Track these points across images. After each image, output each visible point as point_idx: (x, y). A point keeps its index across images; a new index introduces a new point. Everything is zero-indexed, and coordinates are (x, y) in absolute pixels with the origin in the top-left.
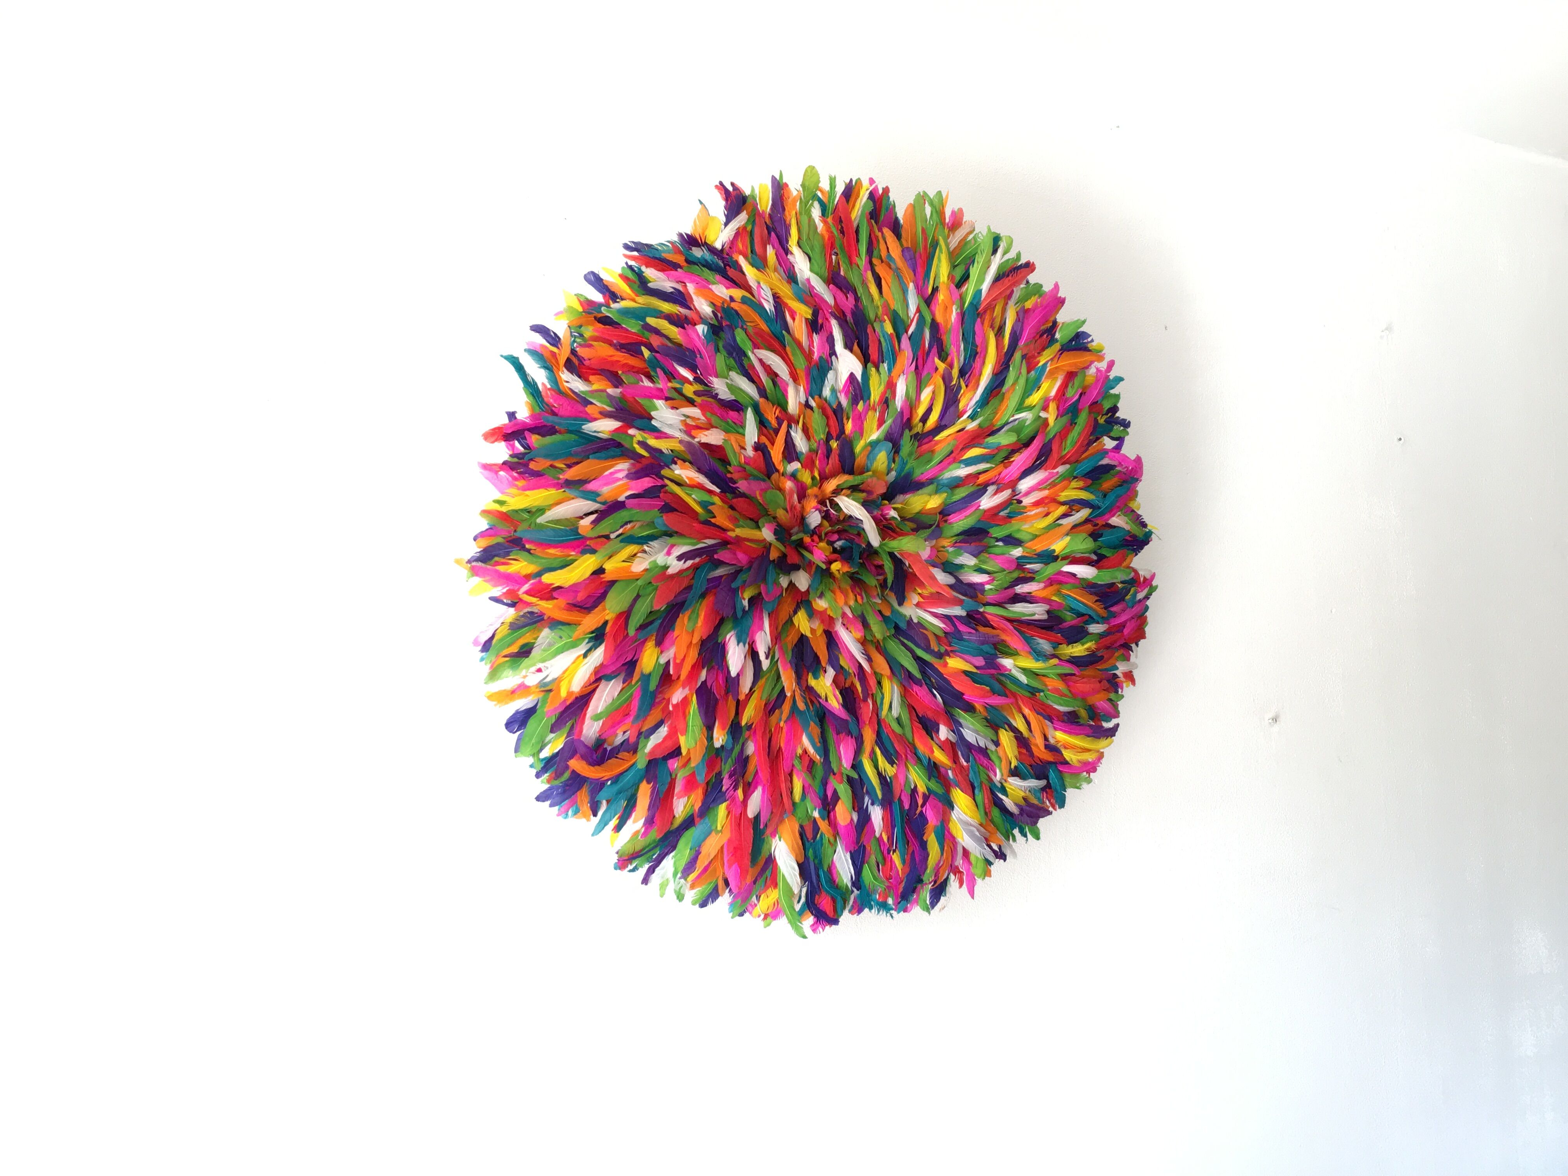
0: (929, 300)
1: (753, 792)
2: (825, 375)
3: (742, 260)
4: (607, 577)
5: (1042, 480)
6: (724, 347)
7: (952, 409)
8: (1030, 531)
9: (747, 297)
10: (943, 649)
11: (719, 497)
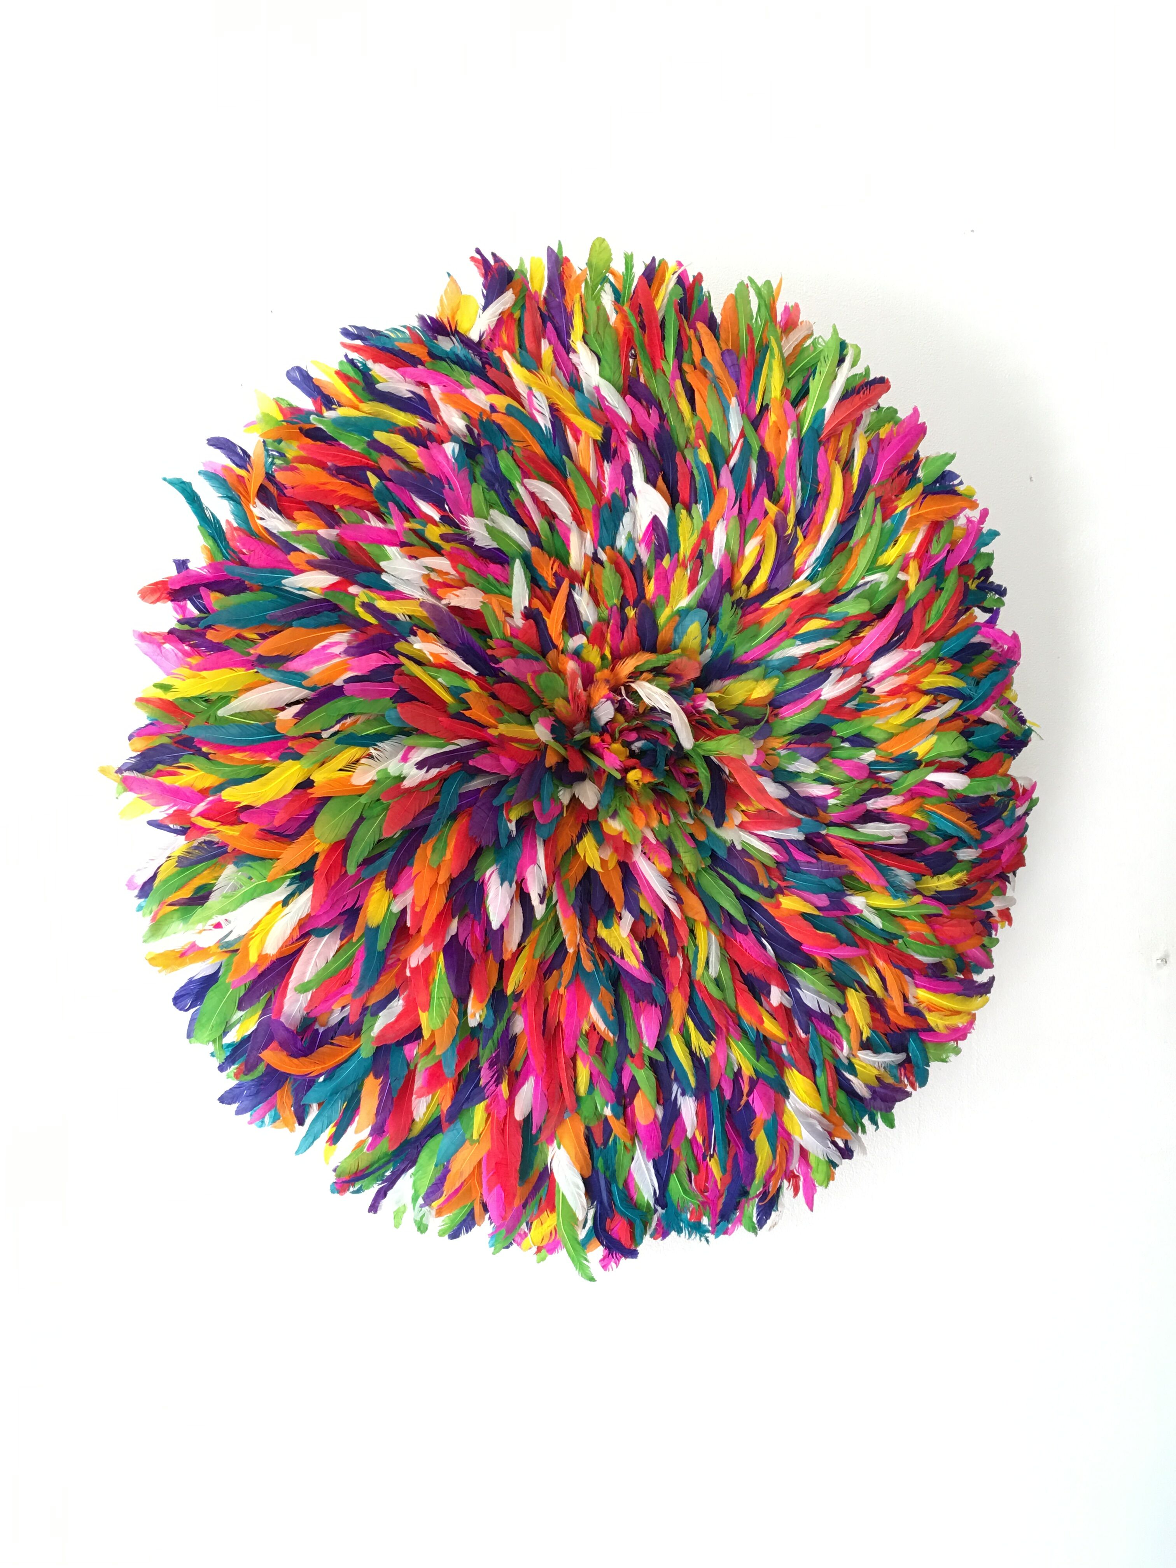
0: (757, 421)
1: (523, 1084)
2: (620, 519)
3: (506, 357)
4: (316, 792)
5: (900, 662)
6: (482, 475)
7: (785, 568)
8: (884, 727)
9: (513, 407)
10: (774, 884)
11: (476, 682)
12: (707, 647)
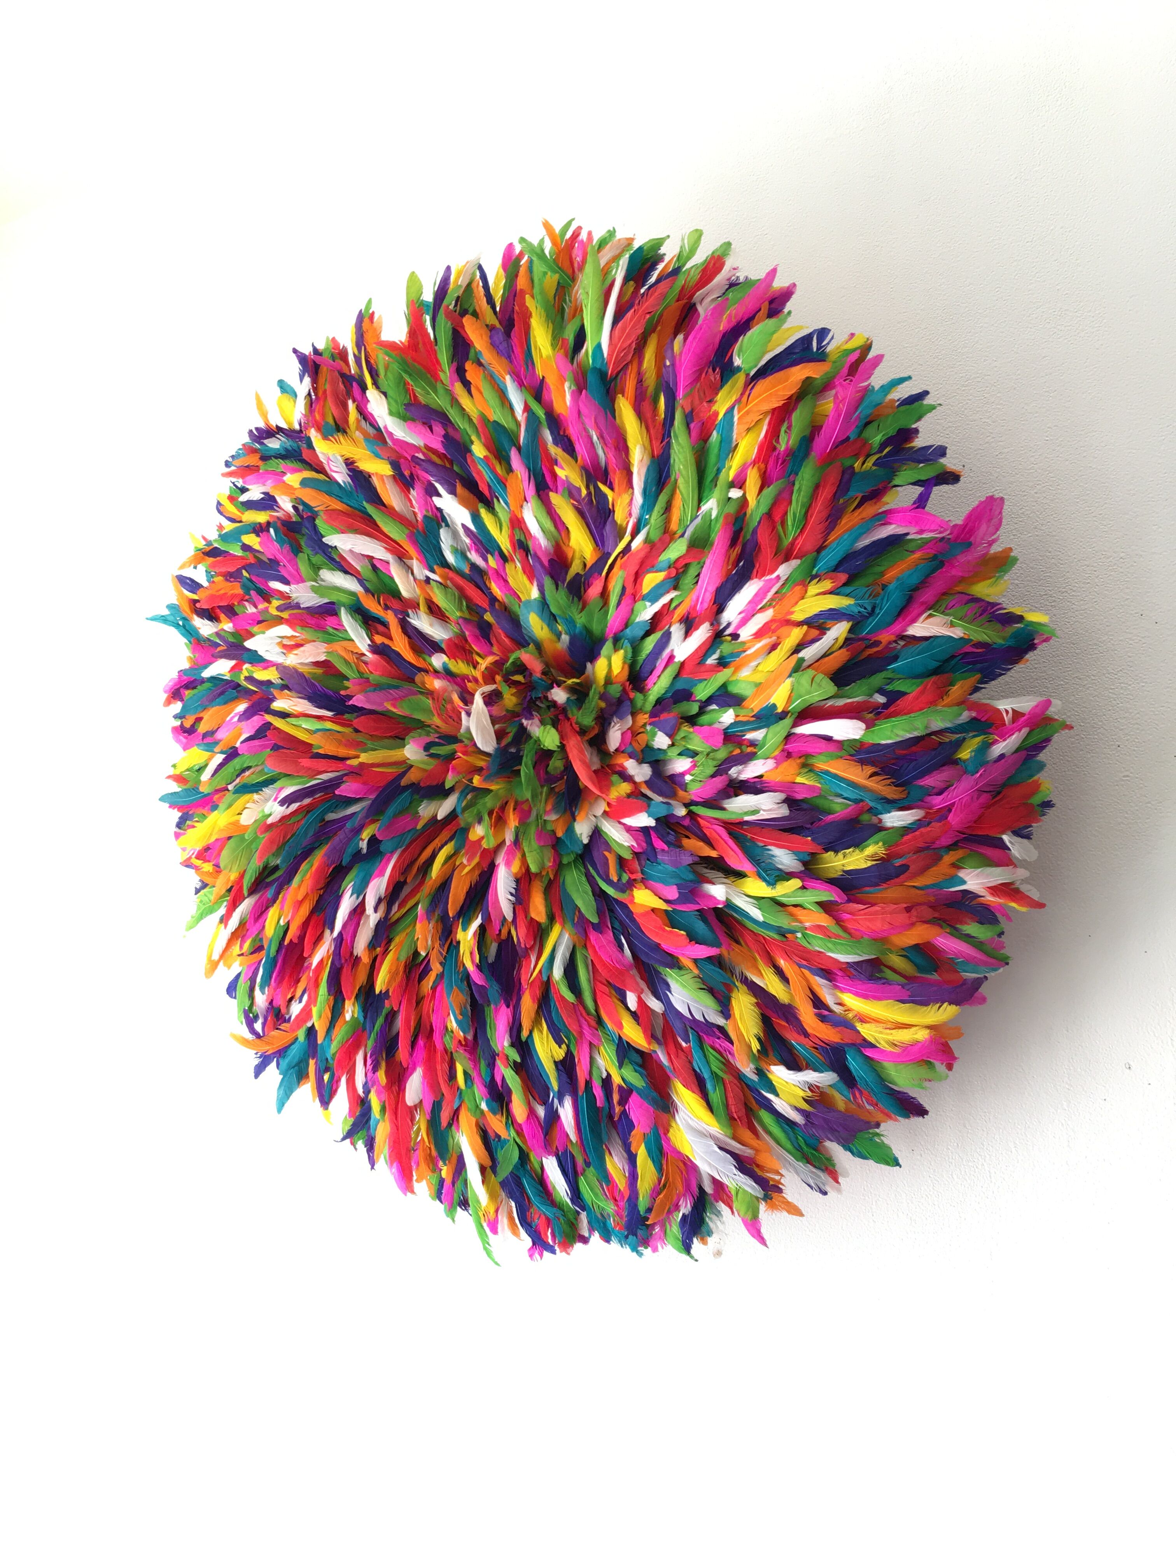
0: (537, 392)
1: (411, 1074)
2: (437, 537)
3: (313, 435)
6: (306, 544)
9: (309, 479)
10: (625, 877)
11: (333, 722)
12: (560, 633)
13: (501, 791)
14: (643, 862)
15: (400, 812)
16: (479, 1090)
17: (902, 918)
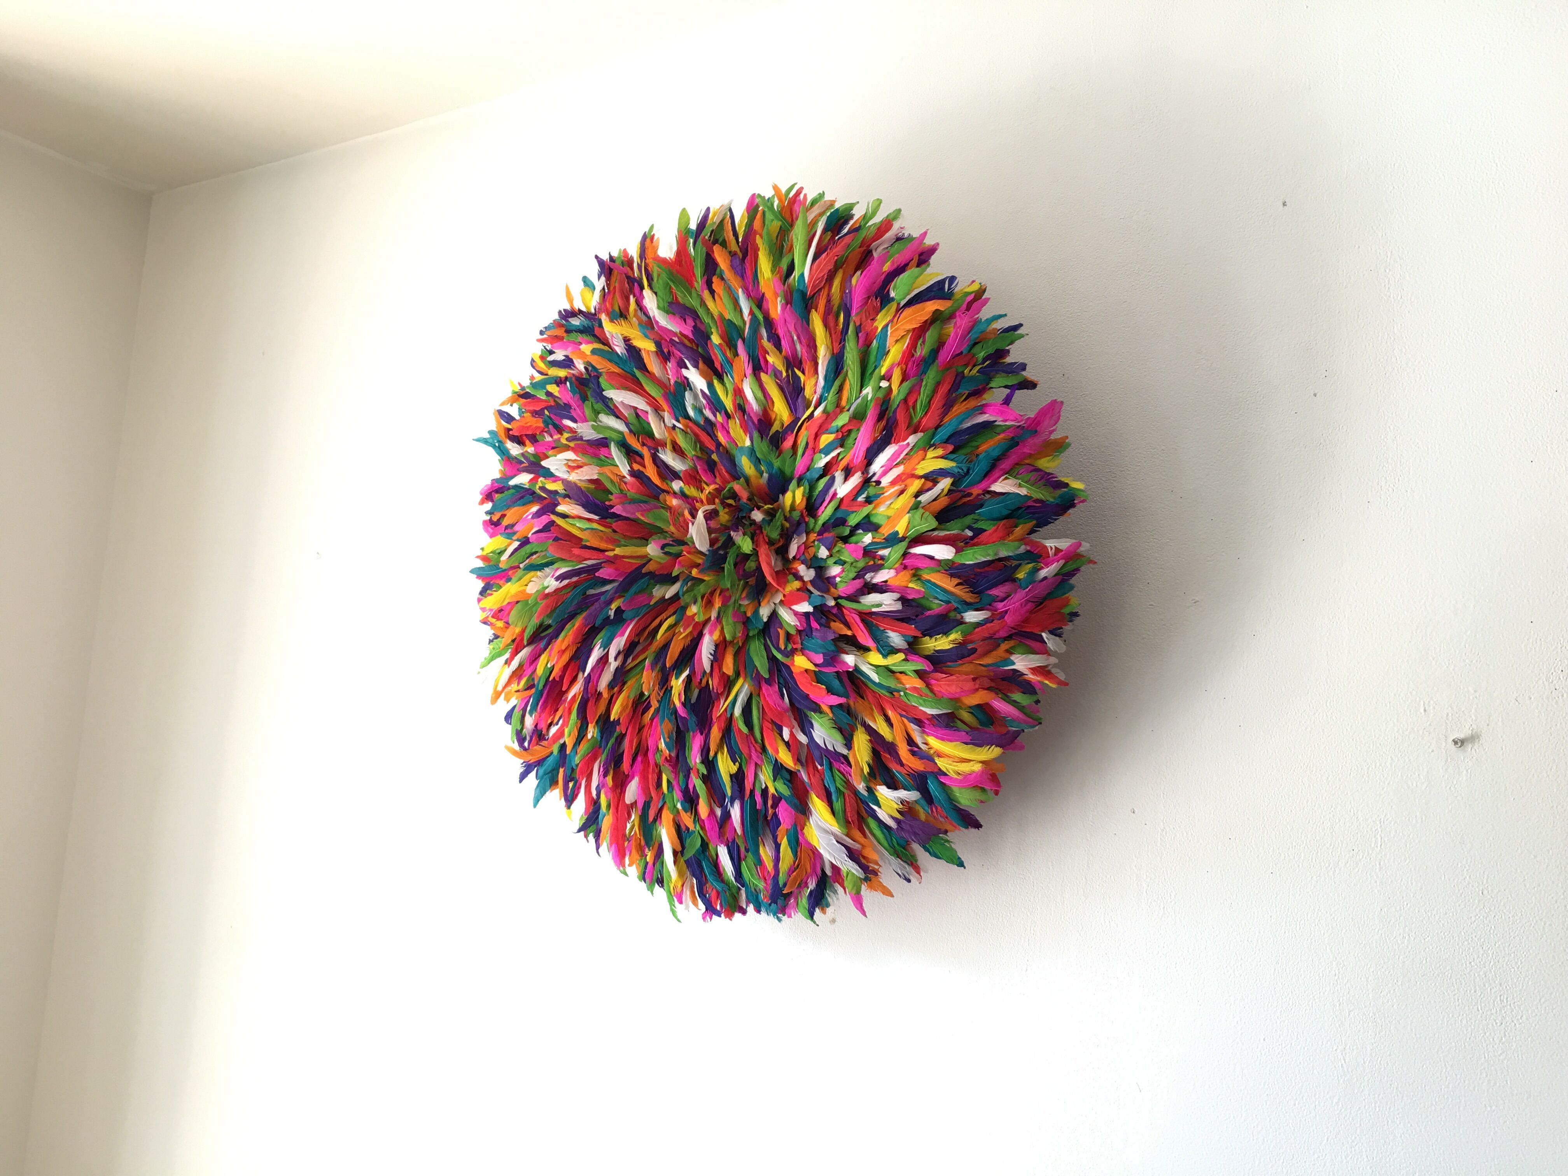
3: (604, 317)
5: (893, 455)
6: (592, 395)
8: (885, 513)
9: (597, 349)
10: (790, 647)
11: (599, 524)
12: (763, 472)
13: (711, 582)
14: (803, 637)
15: (640, 592)
16: (677, 794)
17: (969, 685)
